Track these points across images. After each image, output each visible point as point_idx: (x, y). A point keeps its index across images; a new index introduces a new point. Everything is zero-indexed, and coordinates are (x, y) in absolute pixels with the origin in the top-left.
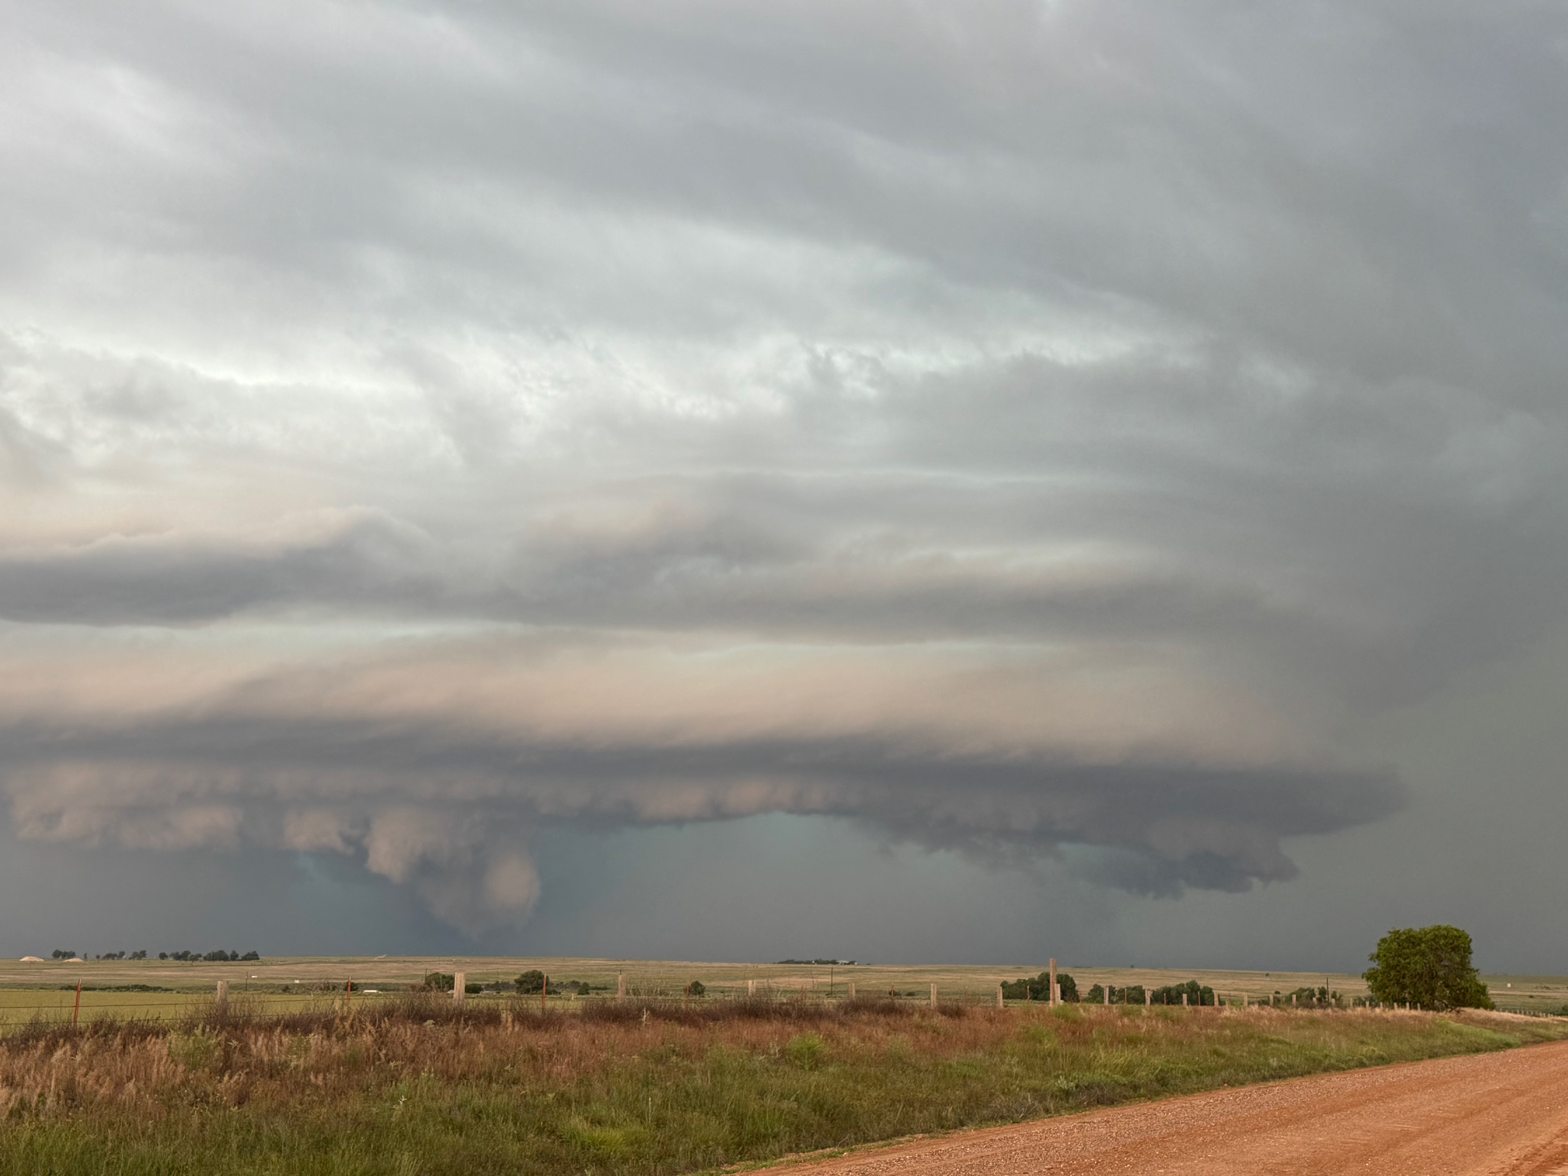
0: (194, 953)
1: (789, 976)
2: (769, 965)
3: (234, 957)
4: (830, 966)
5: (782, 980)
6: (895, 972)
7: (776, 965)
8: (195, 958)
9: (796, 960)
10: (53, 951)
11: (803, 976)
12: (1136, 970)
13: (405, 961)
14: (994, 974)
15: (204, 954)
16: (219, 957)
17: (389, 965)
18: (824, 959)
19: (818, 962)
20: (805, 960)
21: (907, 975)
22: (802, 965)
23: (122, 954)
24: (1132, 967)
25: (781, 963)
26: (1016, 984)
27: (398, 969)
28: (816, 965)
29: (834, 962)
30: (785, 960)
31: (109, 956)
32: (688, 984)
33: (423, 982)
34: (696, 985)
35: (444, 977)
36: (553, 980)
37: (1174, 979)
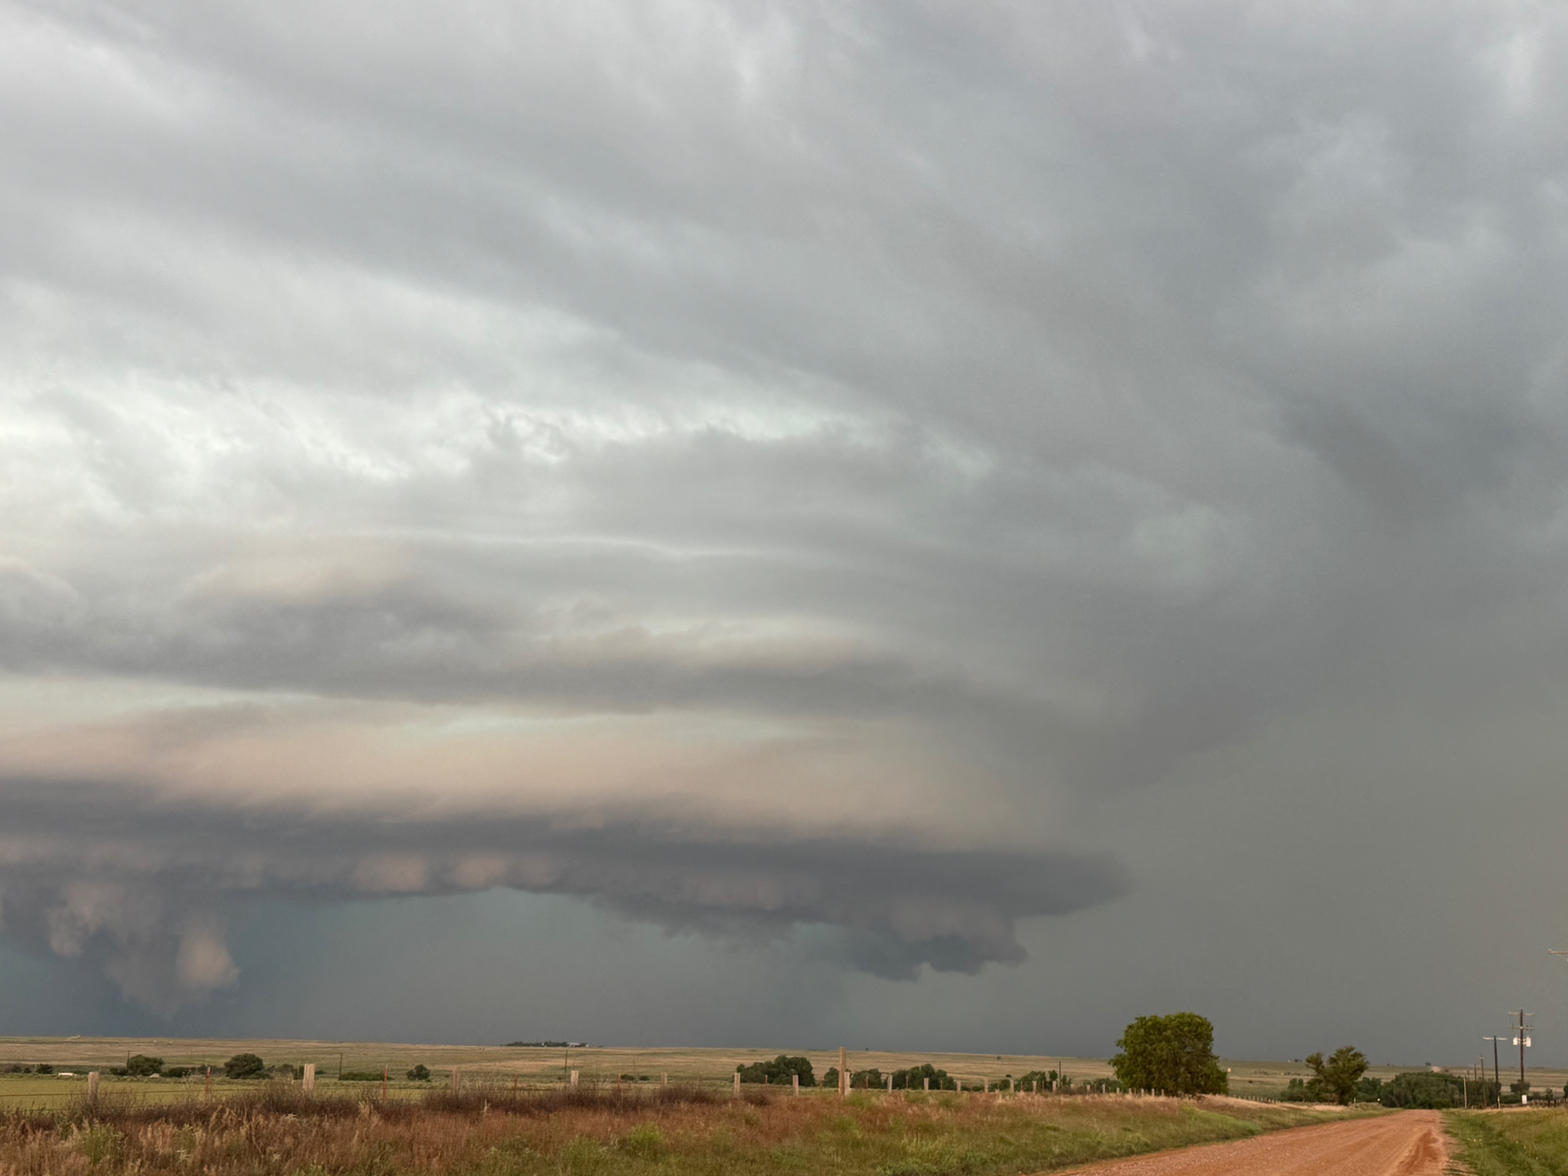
1: (518, 1059)
2: (496, 1048)
4: (560, 1048)
5: (509, 1063)
6: (627, 1054)
7: (504, 1048)
9: (525, 1042)
11: (532, 1059)
12: (871, 1053)
13: (101, 1043)
14: (730, 1057)
17: (83, 1046)
18: (554, 1041)
19: (548, 1044)
20: (534, 1042)
21: (641, 1058)
22: (531, 1048)
24: (867, 1049)
25: (510, 1045)
26: (752, 1068)
27: (93, 1050)
28: (545, 1048)
29: (564, 1045)
30: (513, 1042)
32: (412, 1068)
33: (124, 1065)
34: (420, 1068)
35: (147, 1060)
36: (266, 1064)
37: (909, 1063)
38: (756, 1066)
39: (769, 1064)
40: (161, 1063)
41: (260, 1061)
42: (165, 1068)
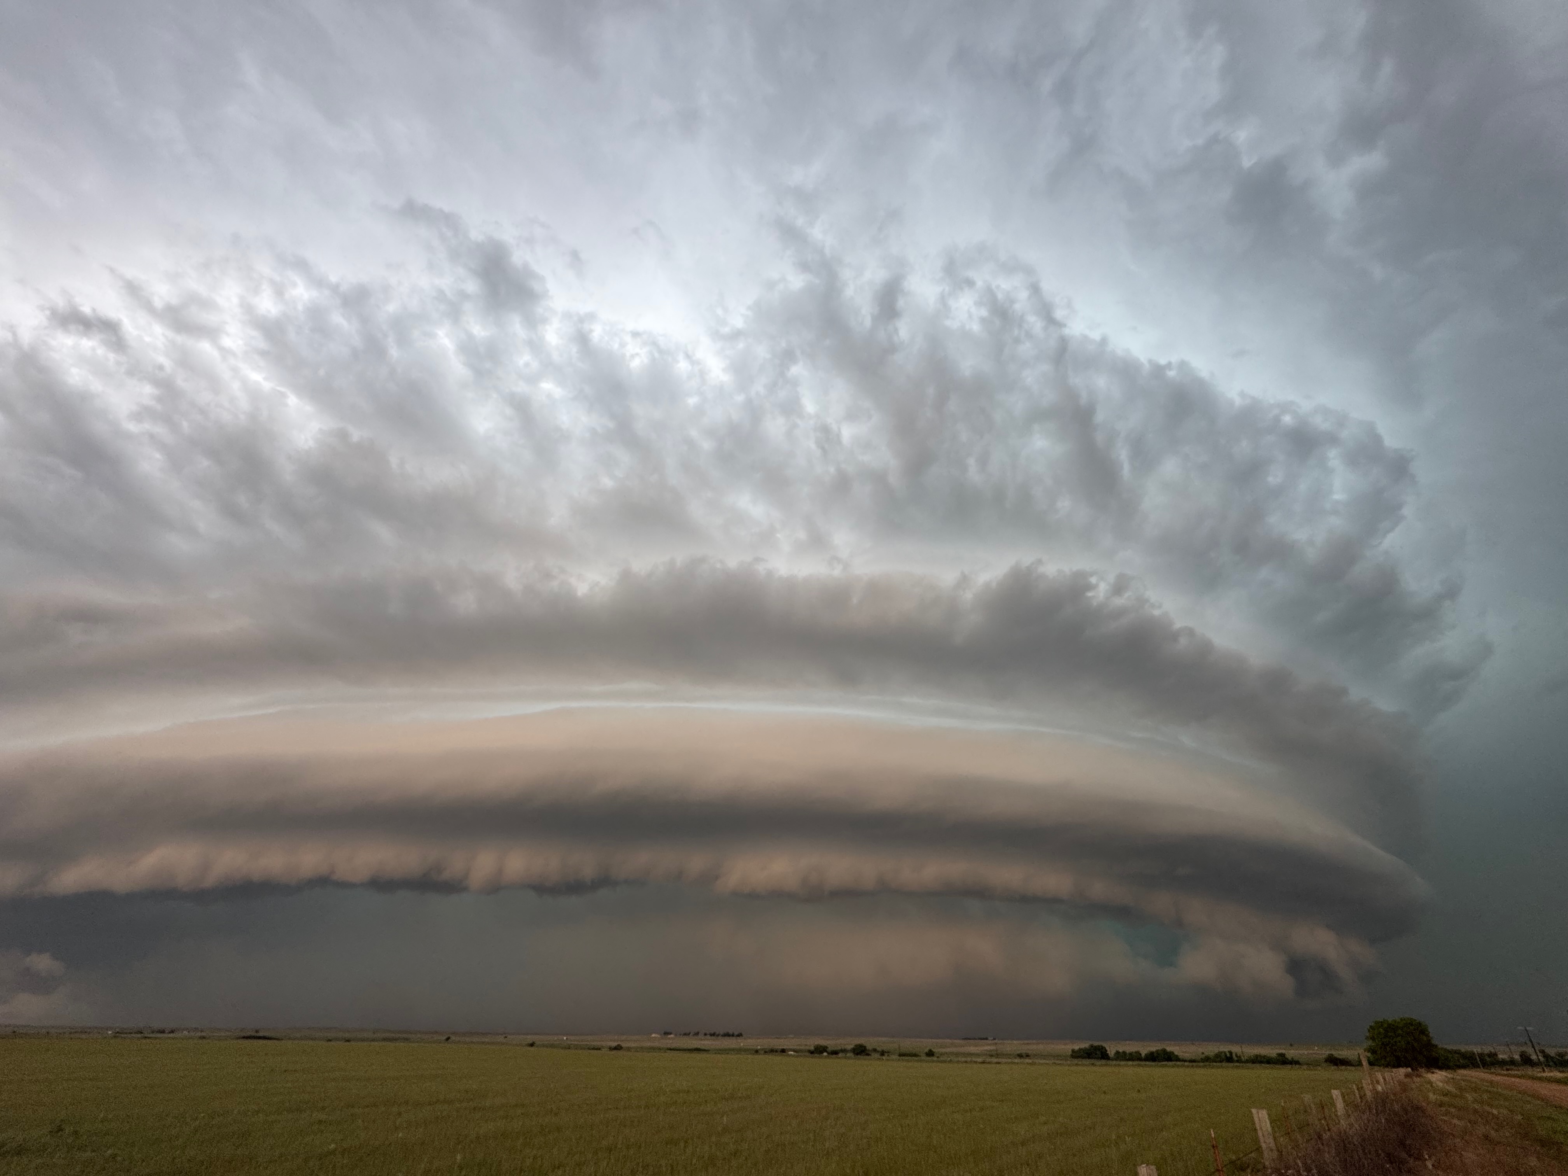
0: (717, 1033)
2: (958, 1041)
3: (733, 1035)
7: (961, 1040)
8: (718, 1035)
9: (970, 1038)
10: (663, 1032)
11: (975, 1046)
12: (1130, 1042)
15: (722, 1033)
16: (727, 1035)
18: (982, 1037)
19: (980, 1039)
22: (973, 1040)
23: (690, 1033)
24: (1127, 1041)
31: (685, 1034)
32: (927, 1050)
33: (812, 1048)
34: (930, 1050)
35: (821, 1046)
36: (867, 1048)
37: (1154, 1047)
38: (1080, 1049)
39: (1086, 1049)
40: (827, 1047)
41: (865, 1047)
42: (830, 1049)
